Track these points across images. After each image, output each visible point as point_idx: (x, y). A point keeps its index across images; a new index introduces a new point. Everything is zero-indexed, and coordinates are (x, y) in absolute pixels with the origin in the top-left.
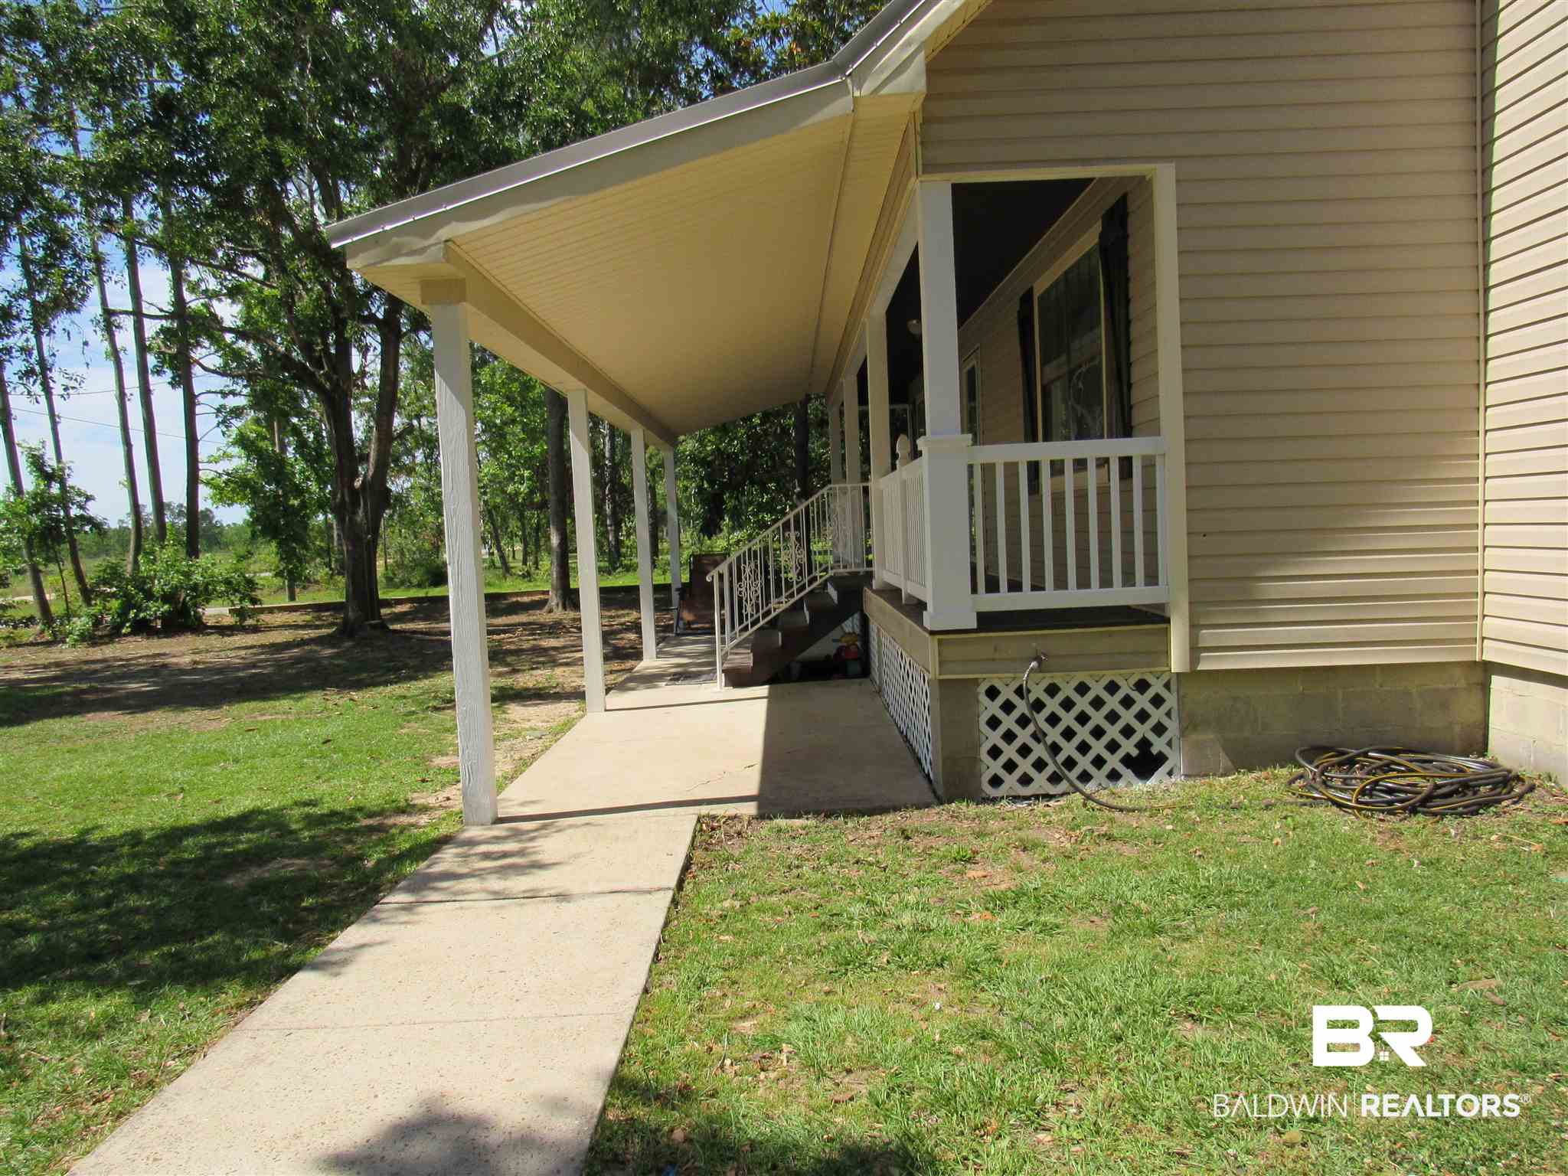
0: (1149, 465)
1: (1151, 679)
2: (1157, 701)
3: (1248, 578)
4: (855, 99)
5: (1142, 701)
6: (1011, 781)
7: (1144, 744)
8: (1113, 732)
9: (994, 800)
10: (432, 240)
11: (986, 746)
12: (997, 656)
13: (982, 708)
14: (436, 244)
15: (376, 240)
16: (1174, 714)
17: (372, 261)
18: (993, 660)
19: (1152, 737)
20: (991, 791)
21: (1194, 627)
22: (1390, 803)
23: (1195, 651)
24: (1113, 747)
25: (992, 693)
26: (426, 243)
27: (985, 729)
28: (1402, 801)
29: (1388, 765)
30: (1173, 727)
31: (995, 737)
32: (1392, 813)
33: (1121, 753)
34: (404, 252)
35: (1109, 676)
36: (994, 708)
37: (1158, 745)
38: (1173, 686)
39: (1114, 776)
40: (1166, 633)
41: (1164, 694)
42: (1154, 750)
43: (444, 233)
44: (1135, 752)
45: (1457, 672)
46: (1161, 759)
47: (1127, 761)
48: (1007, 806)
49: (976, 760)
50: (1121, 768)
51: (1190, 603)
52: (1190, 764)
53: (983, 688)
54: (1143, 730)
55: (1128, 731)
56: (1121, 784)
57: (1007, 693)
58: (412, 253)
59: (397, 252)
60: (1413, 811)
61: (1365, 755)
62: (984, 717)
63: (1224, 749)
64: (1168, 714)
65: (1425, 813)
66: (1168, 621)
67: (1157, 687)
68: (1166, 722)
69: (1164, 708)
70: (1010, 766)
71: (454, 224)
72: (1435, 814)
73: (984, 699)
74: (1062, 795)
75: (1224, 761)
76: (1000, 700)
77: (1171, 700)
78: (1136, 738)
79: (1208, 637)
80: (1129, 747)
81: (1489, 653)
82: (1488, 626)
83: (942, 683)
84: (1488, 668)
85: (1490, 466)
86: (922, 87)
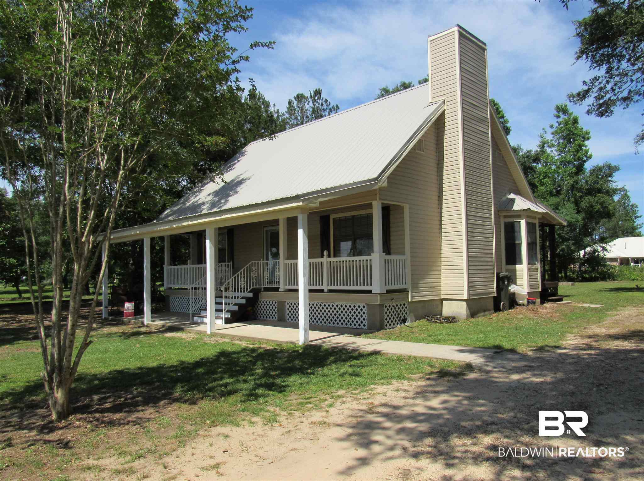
1: (406, 303)
4: (379, 185)
5: (404, 308)
6: (388, 325)
7: (405, 316)
8: (401, 314)
9: (386, 329)
11: (385, 318)
12: (387, 299)
13: (384, 310)
20: (385, 327)
21: (412, 292)
23: (412, 297)
24: (401, 317)
25: (386, 307)
27: (385, 314)
30: (408, 312)
31: (386, 316)
35: (400, 303)
36: (386, 310)
38: (409, 304)
39: (401, 323)
40: (408, 294)
41: (407, 306)
45: (438, 301)
46: (407, 319)
47: (403, 320)
48: (388, 330)
49: (384, 321)
51: (412, 288)
52: (411, 320)
53: (385, 305)
54: (404, 314)
56: (402, 325)
57: (388, 307)
62: (385, 312)
63: (415, 316)
66: (408, 291)
69: (407, 309)
70: (388, 322)
74: (395, 327)
79: (414, 294)
80: (403, 317)
81: (443, 297)
82: (443, 292)
83: (380, 305)
84: (442, 300)
85: (442, 263)
86: (387, 185)
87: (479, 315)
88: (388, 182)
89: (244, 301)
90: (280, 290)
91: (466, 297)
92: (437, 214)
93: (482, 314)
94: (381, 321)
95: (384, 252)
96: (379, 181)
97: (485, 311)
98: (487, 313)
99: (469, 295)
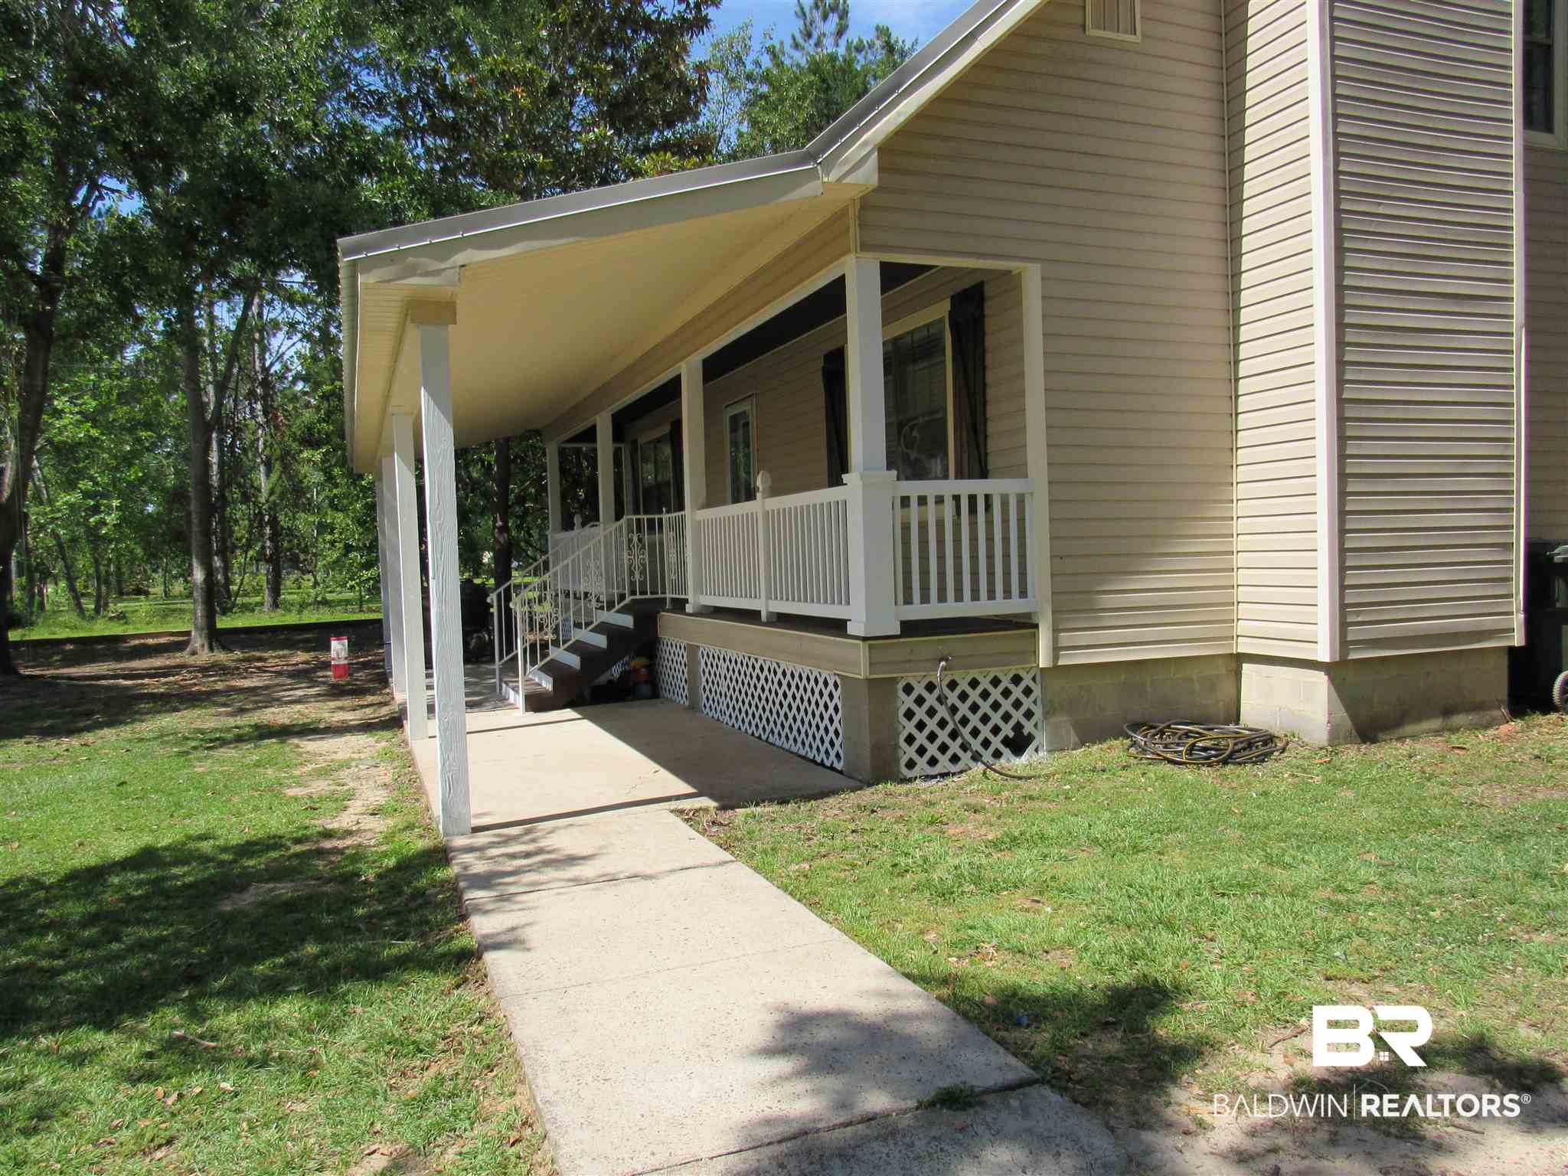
0: (1021, 500)
1: (1023, 674)
2: (1028, 692)
3: (1088, 592)
4: (824, 183)
5: (1017, 692)
6: (922, 762)
7: (1018, 727)
8: (996, 718)
9: (910, 780)
10: (447, 264)
11: (904, 735)
12: (912, 658)
13: (899, 703)
14: (453, 268)
15: (391, 258)
16: (1039, 702)
17: (386, 278)
18: (909, 661)
19: (1023, 721)
20: (905, 771)
21: (1056, 631)
22: (1208, 758)
23: (1056, 650)
24: (996, 730)
25: (908, 689)
26: (443, 266)
27: (903, 721)
28: (1215, 756)
29: (1186, 734)
30: (1038, 711)
31: (910, 727)
32: (1210, 765)
33: (1001, 736)
34: (419, 272)
35: (994, 672)
36: (908, 702)
37: (1028, 727)
38: (1038, 679)
39: (997, 754)
40: (1034, 637)
41: (1032, 685)
42: (1025, 732)
43: (461, 258)
44: (1011, 734)
45: (1220, 662)
46: (1030, 739)
47: (1006, 742)
48: (919, 784)
49: (897, 746)
50: (1002, 748)
51: (1053, 612)
52: (1050, 742)
53: (901, 685)
54: (1017, 716)
55: (1006, 717)
56: (1003, 761)
57: (919, 689)
58: (426, 274)
59: (412, 271)
60: (1225, 762)
61: (1169, 727)
62: (902, 710)
63: (1074, 727)
64: (1035, 702)
65: (1234, 764)
66: (1036, 626)
67: (1027, 681)
68: (1033, 708)
69: (1032, 697)
70: (921, 751)
71: (469, 251)
72: (1240, 764)
73: (901, 694)
74: (961, 772)
75: (1074, 738)
76: (914, 695)
77: (1037, 691)
78: (1012, 723)
79: (1065, 638)
80: (1007, 730)
81: (1244, 647)
82: (1242, 627)
83: (870, 682)
84: (1240, 659)
85: (1241, 508)
86: (874, 180)
87: (1409, 729)
88: (882, 169)
89: (600, 641)
90: (689, 608)
91: (1323, 653)
92: (1219, 302)
93: (1436, 723)
94: (877, 748)
95: (889, 467)
96: (828, 166)
97: (1448, 712)
98: (1459, 719)
99: (1344, 643)
